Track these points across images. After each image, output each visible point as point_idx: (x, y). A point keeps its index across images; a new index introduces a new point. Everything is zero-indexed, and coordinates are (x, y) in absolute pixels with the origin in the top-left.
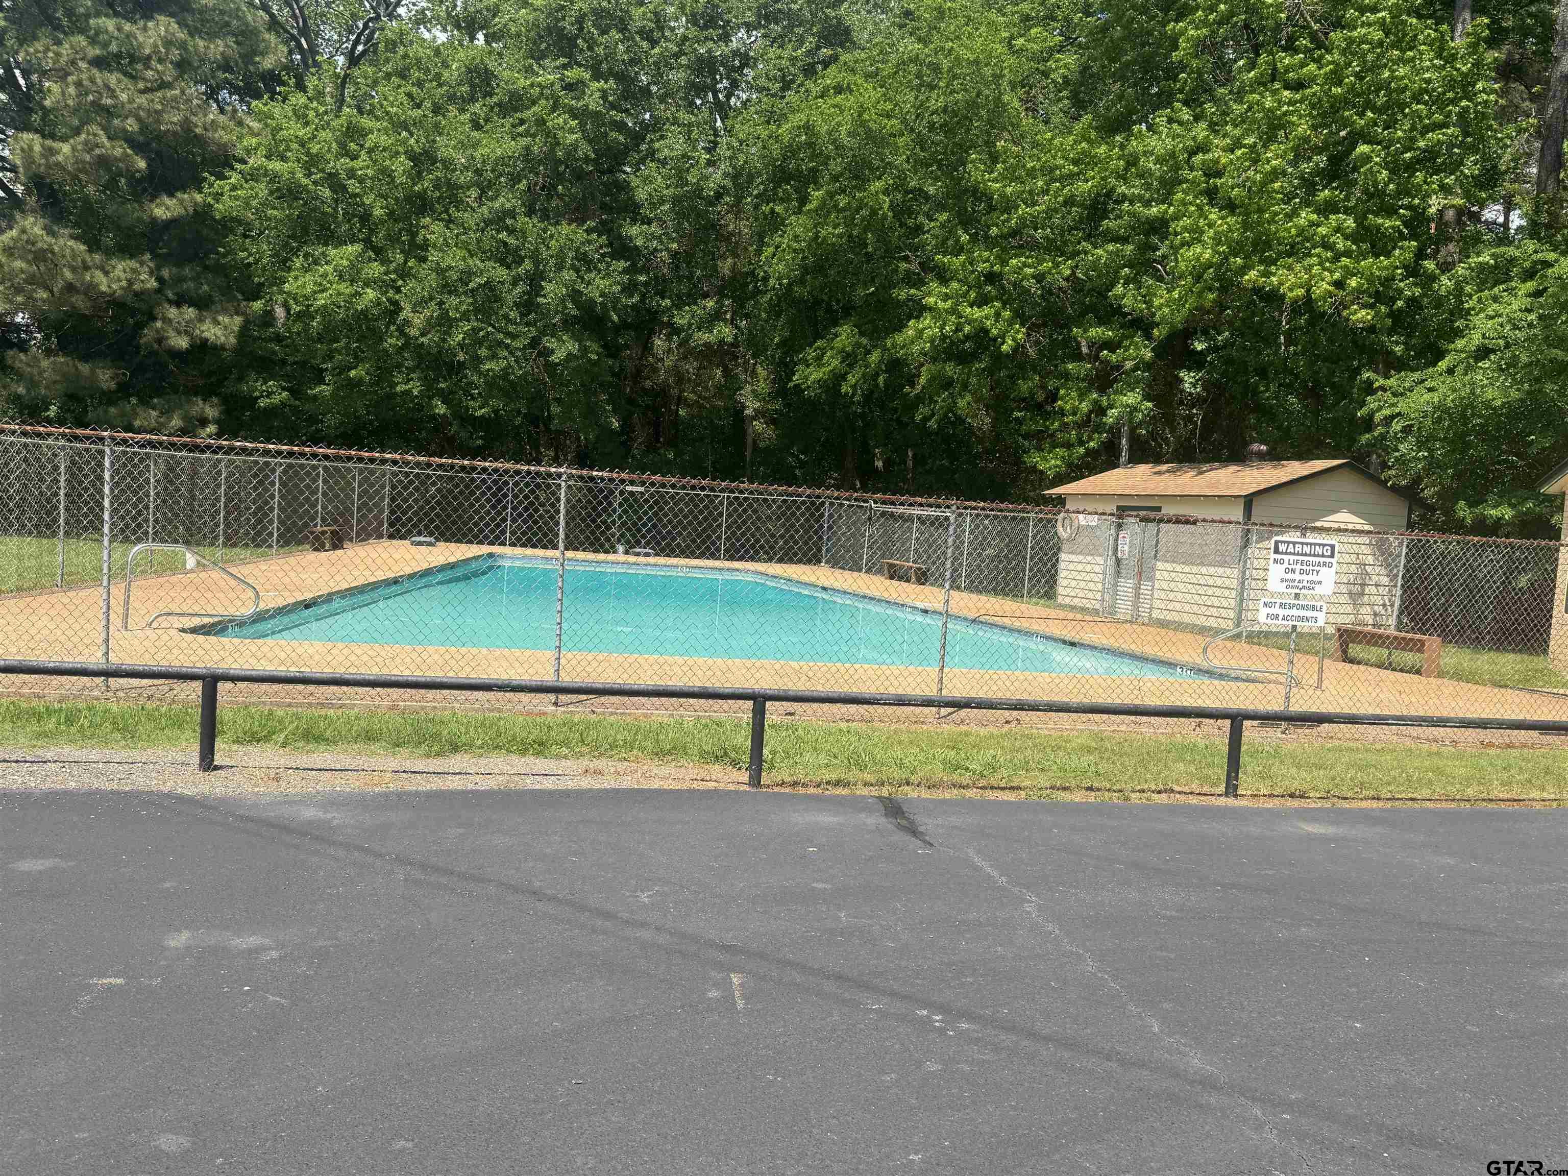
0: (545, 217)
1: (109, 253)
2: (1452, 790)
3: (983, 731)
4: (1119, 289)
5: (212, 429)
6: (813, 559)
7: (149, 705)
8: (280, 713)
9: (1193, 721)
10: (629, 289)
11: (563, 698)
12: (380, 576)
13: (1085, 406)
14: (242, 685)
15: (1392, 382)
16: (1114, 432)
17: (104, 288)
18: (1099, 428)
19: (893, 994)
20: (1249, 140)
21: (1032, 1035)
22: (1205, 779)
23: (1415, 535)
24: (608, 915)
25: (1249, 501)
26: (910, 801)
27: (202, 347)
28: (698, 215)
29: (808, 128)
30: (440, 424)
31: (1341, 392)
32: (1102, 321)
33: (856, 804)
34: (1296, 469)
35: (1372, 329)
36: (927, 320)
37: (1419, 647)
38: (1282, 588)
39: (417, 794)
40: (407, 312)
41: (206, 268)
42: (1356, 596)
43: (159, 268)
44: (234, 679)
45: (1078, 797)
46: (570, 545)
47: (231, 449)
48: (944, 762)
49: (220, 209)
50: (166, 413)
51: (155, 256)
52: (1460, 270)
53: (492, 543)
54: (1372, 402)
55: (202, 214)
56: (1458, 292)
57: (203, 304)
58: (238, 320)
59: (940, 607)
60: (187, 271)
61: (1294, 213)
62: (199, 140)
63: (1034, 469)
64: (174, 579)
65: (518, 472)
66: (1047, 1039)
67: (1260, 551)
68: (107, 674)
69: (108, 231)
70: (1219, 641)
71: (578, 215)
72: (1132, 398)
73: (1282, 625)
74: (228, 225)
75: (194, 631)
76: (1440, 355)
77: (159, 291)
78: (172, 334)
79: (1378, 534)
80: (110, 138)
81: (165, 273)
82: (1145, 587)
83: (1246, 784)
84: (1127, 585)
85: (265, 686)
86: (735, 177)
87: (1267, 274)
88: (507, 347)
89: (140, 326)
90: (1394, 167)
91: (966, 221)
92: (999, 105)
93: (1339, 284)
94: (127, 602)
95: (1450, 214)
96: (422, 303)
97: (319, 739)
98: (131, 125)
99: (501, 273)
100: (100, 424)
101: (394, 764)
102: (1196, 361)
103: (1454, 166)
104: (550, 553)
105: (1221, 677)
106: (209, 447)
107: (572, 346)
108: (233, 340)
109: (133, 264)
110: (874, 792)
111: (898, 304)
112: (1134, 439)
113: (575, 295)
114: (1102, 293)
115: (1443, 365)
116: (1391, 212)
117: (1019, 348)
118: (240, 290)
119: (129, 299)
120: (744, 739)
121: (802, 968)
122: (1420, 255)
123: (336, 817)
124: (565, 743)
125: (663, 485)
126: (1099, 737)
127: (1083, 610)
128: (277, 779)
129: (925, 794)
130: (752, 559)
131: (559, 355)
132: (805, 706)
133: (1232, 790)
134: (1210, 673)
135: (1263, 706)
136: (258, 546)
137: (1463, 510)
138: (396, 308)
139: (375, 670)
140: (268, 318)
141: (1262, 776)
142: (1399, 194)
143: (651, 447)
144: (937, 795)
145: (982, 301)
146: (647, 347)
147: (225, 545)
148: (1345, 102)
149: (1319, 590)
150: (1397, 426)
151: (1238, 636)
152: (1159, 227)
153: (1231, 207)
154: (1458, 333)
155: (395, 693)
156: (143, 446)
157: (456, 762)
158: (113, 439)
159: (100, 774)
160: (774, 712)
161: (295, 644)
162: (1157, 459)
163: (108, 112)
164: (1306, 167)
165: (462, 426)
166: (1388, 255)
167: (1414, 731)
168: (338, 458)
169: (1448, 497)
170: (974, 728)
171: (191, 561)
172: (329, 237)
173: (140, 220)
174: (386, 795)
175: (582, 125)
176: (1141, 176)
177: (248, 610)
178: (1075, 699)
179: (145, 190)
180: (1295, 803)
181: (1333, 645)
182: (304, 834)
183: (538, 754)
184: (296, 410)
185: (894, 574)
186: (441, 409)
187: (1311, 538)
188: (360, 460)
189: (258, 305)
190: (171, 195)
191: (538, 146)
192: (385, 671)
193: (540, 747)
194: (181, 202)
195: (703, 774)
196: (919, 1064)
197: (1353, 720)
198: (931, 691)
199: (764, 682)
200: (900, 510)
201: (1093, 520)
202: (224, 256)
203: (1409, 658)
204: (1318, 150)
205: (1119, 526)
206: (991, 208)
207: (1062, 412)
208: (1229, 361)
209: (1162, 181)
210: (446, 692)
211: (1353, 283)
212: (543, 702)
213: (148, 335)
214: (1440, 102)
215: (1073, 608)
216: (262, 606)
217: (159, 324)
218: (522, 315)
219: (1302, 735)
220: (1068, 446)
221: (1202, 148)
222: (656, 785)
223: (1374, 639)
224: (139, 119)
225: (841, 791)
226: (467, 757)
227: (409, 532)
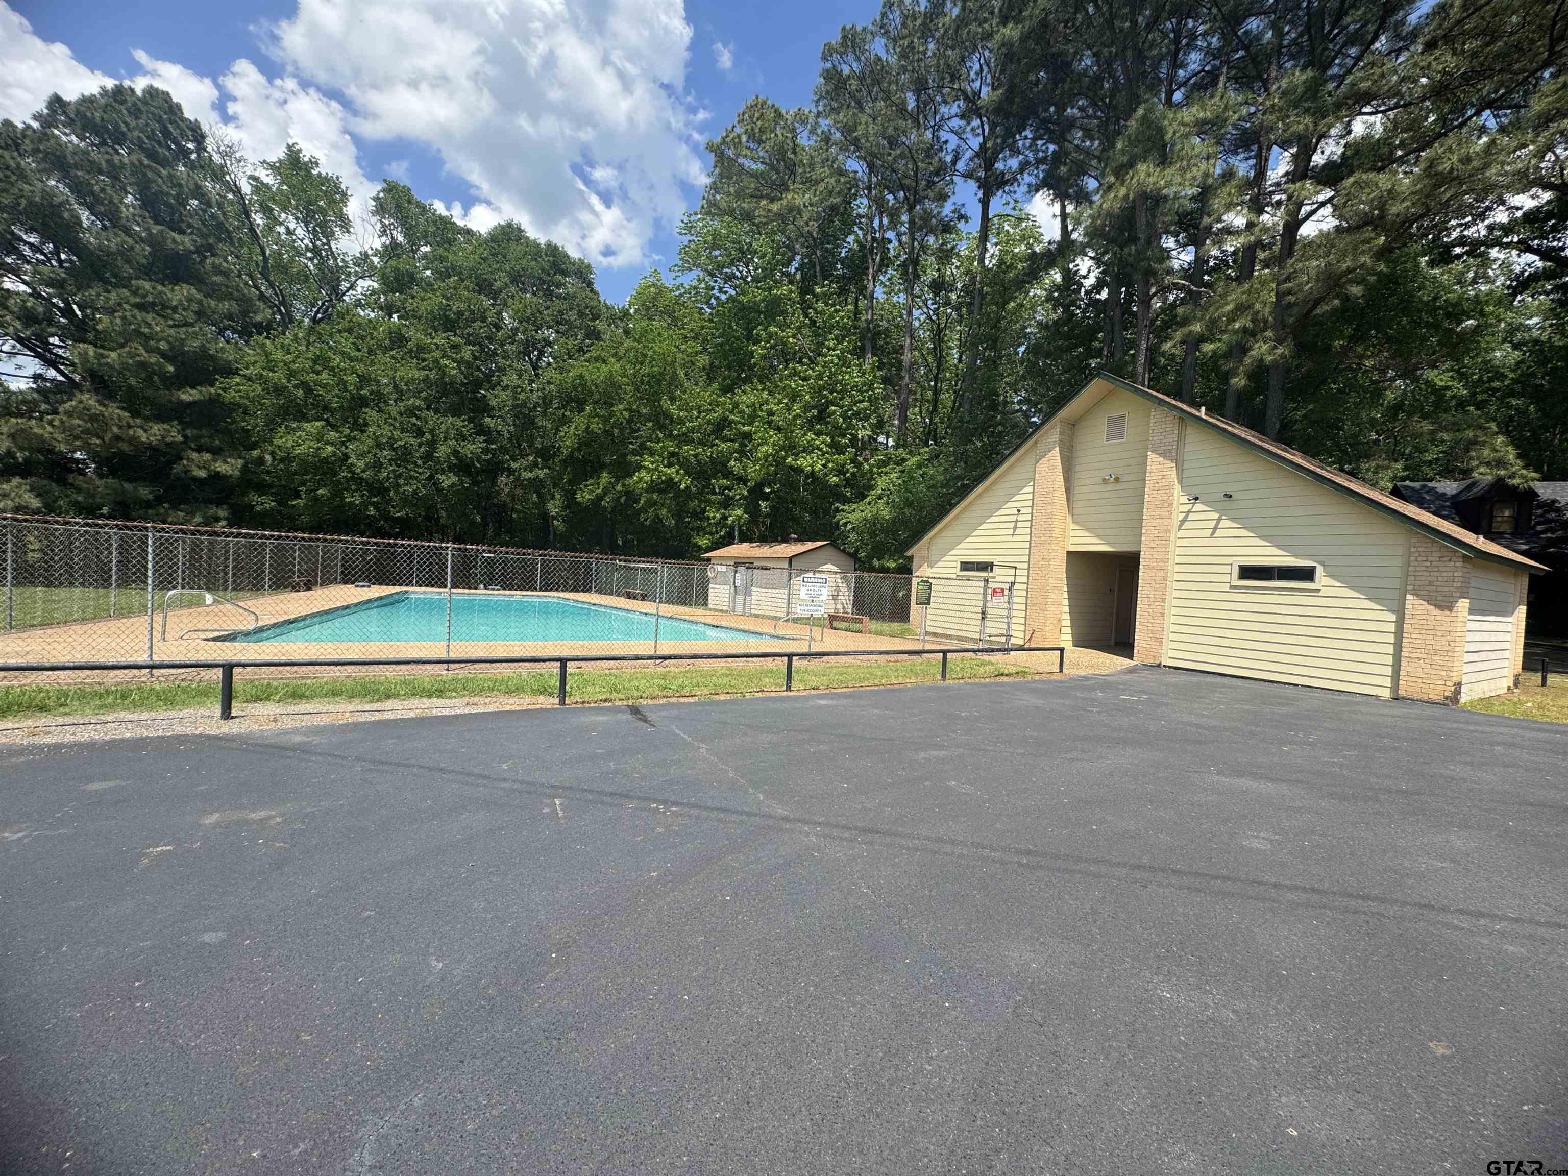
0: (437, 411)
1: (147, 419)
2: (876, 681)
3: (677, 670)
4: (732, 463)
5: (224, 523)
6: (587, 590)
7: (183, 684)
8: (275, 683)
9: (771, 659)
10: (486, 451)
11: (452, 666)
12: (339, 604)
13: (718, 516)
14: (249, 669)
15: (846, 507)
16: (732, 528)
17: (144, 440)
18: (725, 526)
19: (639, 798)
20: (785, 401)
21: (706, 808)
22: (777, 685)
23: (858, 574)
24: (485, 777)
25: (790, 559)
26: (644, 706)
27: (216, 476)
28: (524, 417)
29: (581, 377)
30: (371, 521)
31: (826, 512)
32: (725, 477)
33: (616, 710)
34: (810, 545)
35: (837, 486)
36: (643, 473)
37: (860, 621)
38: (806, 597)
39: (366, 723)
40: (353, 459)
41: (217, 431)
42: (835, 598)
43: (183, 430)
44: (244, 665)
45: (722, 697)
46: (455, 585)
47: (239, 534)
48: (659, 686)
49: (228, 397)
50: (192, 514)
51: (180, 423)
52: (872, 461)
53: (407, 585)
54: (838, 516)
55: (214, 401)
56: (871, 471)
57: (216, 452)
58: (241, 462)
59: (655, 612)
60: (204, 432)
61: (805, 434)
62: (213, 358)
63: (696, 545)
64: (200, 610)
65: (423, 546)
66: (713, 809)
67: (797, 581)
68: (152, 667)
69: (145, 405)
70: (780, 622)
71: (456, 413)
72: (739, 512)
73: (806, 615)
74: (234, 407)
75: (214, 639)
76: (865, 497)
77: (184, 443)
78: (194, 468)
79: (843, 572)
80: (147, 352)
81: (189, 433)
82: (748, 598)
83: (795, 685)
84: (740, 599)
85: (264, 669)
86: (544, 398)
87: (796, 460)
88: (416, 478)
89: (170, 464)
90: (844, 417)
91: (662, 428)
92: (675, 375)
93: (824, 466)
94: (165, 625)
95: (866, 438)
96: (362, 456)
97: (302, 696)
98: (163, 345)
99: (413, 441)
100: (146, 519)
101: (351, 708)
102: (766, 497)
103: (867, 418)
104: (442, 590)
105: (783, 638)
106: (223, 533)
107: (454, 479)
108: (237, 473)
109: (166, 426)
110: (625, 703)
111: (631, 463)
112: (740, 531)
113: (456, 453)
114: (724, 464)
115: (867, 500)
116: (844, 436)
117: (687, 487)
118: (241, 444)
119: (163, 447)
120: (555, 682)
121: (591, 791)
122: (856, 455)
123: (316, 740)
124: (455, 690)
125: (507, 553)
126: (729, 668)
127: (722, 611)
128: (275, 721)
129: (650, 702)
130: (557, 590)
131: (445, 484)
132: (588, 663)
133: (789, 688)
134: (778, 637)
135: (800, 651)
136: (258, 590)
137: (876, 563)
138: (346, 457)
139: (337, 657)
140: (261, 461)
141: (801, 681)
142: (848, 428)
143: (497, 534)
144: (657, 702)
145: (669, 466)
146: (494, 482)
147: (234, 589)
148: (824, 388)
149: (821, 598)
150: (849, 527)
151: (787, 620)
152: (748, 436)
153: (779, 429)
154: (871, 488)
155: (349, 668)
156: (176, 533)
157: (390, 704)
158: (155, 528)
159: (147, 727)
160: (571, 667)
161: (284, 644)
162: (750, 540)
163: (147, 338)
164: (809, 415)
165: (386, 522)
166: (844, 454)
167: (860, 657)
168: (311, 539)
169: (870, 558)
170: (672, 669)
171: (209, 598)
172: (302, 417)
173: (170, 401)
174: (347, 725)
175: (459, 367)
176: (740, 412)
177: (251, 627)
178: (719, 653)
179: (173, 384)
180: (815, 692)
181: (827, 622)
182: (295, 750)
183: (438, 697)
184: (280, 512)
185: (629, 596)
186: (372, 511)
187: (817, 575)
188: (325, 540)
189: (255, 453)
190: (193, 387)
191: (433, 375)
192: (343, 657)
193: (440, 693)
194: (201, 392)
195: (534, 701)
196: (653, 830)
197: (837, 654)
198: (652, 652)
199: (565, 653)
200: (632, 565)
201: (724, 568)
202: (230, 424)
203: (856, 626)
204: (814, 407)
205: (736, 572)
206: (672, 422)
207: (708, 518)
208: (780, 498)
209: (749, 416)
210: (381, 666)
211: (830, 465)
212: (440, 669)
213: (177, 469)
214: (861, 391)
215: (716, 610)
216: (261, 624)
217: (185, 462)
218: (424, 463)
219: (817, 663)
220: (711, 534)
221: (767, 402)
222: (508, 708)
223: (843, 619)
224: (168, 342)
225: (607, 704)
226: (395, 701)
227: (356, 580)
